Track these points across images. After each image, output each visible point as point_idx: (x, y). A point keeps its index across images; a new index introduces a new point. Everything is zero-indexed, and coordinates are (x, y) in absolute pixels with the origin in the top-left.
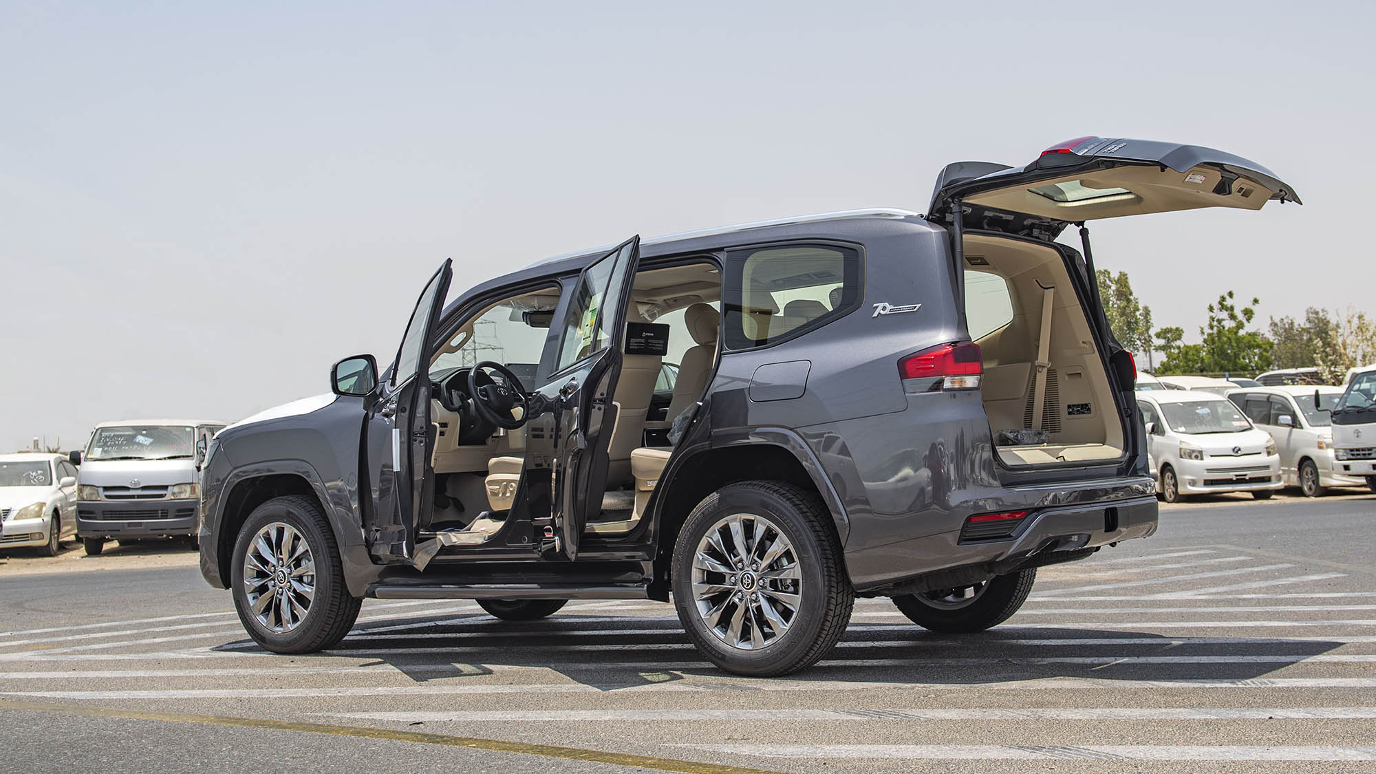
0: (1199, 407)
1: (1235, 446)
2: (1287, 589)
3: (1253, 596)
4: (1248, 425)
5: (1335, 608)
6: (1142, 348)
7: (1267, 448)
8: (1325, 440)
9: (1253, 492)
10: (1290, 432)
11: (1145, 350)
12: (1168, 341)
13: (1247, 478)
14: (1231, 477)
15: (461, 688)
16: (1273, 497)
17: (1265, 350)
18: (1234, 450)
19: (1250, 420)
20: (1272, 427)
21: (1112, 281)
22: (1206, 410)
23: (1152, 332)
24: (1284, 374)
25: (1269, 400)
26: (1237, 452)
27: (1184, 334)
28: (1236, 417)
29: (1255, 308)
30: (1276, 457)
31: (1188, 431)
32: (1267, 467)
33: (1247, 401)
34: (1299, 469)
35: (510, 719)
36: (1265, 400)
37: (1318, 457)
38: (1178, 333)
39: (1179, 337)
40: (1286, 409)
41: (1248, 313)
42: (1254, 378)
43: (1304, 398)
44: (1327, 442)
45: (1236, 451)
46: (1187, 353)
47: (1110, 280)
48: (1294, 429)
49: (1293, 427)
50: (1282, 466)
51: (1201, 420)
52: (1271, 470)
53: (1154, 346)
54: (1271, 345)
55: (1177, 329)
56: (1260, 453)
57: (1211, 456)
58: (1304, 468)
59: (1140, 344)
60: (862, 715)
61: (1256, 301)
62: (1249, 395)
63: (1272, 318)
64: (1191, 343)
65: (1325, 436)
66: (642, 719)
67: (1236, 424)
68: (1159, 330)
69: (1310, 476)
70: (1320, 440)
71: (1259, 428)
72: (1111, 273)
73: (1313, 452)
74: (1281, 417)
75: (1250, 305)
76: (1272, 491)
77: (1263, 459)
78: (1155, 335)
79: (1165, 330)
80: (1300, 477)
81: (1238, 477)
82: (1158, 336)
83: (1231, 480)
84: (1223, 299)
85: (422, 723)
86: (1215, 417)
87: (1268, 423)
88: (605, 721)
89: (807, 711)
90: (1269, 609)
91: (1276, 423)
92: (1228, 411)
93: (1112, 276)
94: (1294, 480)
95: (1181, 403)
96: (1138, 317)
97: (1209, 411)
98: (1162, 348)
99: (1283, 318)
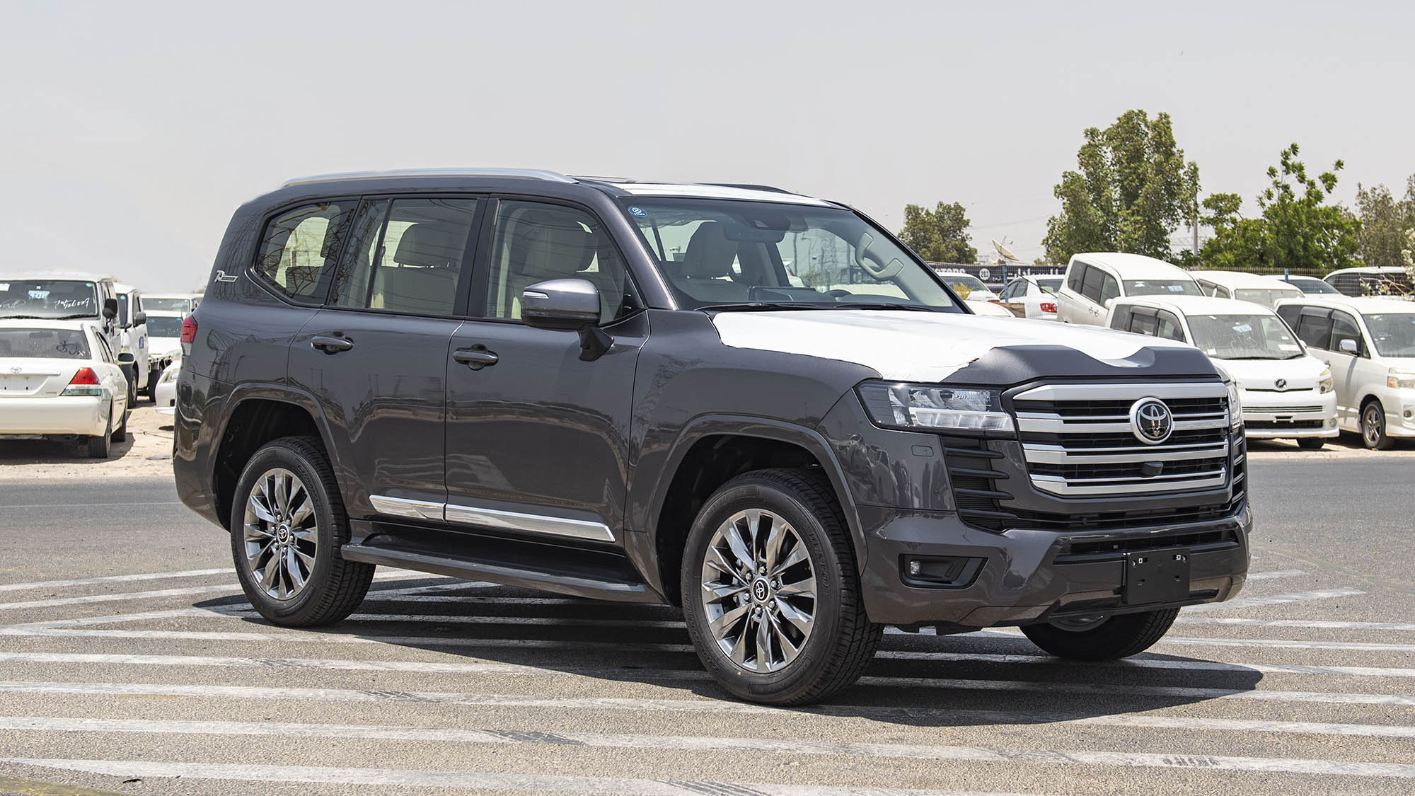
0: (1237, 323)
1: (1280, 378)
2: (1284, 611)
3: (1238, 620)
4: (1300, 350)
5: (1333, 646)
6: (1184, 220)
7: (1321, 382)
8: (1397, 376)
9: (1299, 440)
10: (1354, 362)
11: (1187, 224)
12: (1221, 212)
13: (1292, 421)
14: (1271, 419)
15: (197, 725)
16: (1326, 446)
17: (1349, 232)
18: (1277, 383)
19: (1302, 343)
20: (1330, 355)
21: (1148, 127)
22: (1246, 328)
23: (1201, 198)
24: (1362, 274)
25: (1331, 316)
26: (1282, 386)
27: (1241, 205)
28: (1285, 338)
29: (1338, 174)
30: (1332, 395)
31: (1219, 355)
32: (1319, 408)
33: (1303, 315)
34: (1361, 411)
35: (255, 778)
36: (1326, 316)
37: (1386, 397)
38: (1234, 202)
39: (1235, 208)
40: (1351, 331)
41: (1329, 180)
42: (1322, 278)
43: (1375, 317)
44: (1400, 379)
45: (1280, 385)
46: (1246, 229)
47: (1146, 125)
48: (1358, 358)
49: (1358, 355)
50: (1338, 405)
51: (1240, 340)
52: (1324, 411)
53: (1201, 218)
54: (1357, 225)
55: (1233, 196)
56: (1312, 389)
57: (1247, 390)
58: (1369, 410)
59: (1181, 214)
60: (702, 789)
61: (1339, 164)
62: (1305, 308)
63: (1360, 185)
64: (1252, 218)
65: (1398, 371)
66: (426, 785)
67: (1284, 348)
68: (1209, 197)
69: (1374, 422)
70: (1390, 375)
71: (1314, 355)
72: (1147, 115)
73: (1381, 391)
74: (1343, 341)
75: (1331, 170)
76: (1323, 439)
77: (1313, 397)
78: (1203, 203)
79: (1218, 196)
80: (1362, 422)
81: (1279, 420)
82: (1207, 204)
83: (1271, 422)
84: (1286, 155)
85: (139, 780)
86: (1257, 337)
87: (1327, 348)
88: (377, 785)
89: (635, 781)
90: (1250, 643)
91: (1337, 349)
92: (1275, 330)
93: (1149, 119)
94: (1353, 425)
95: (1214, 316)
96: (1182, 176)
97: (1251, 329)
98: (1209, 221)
99: (1377, 187)
